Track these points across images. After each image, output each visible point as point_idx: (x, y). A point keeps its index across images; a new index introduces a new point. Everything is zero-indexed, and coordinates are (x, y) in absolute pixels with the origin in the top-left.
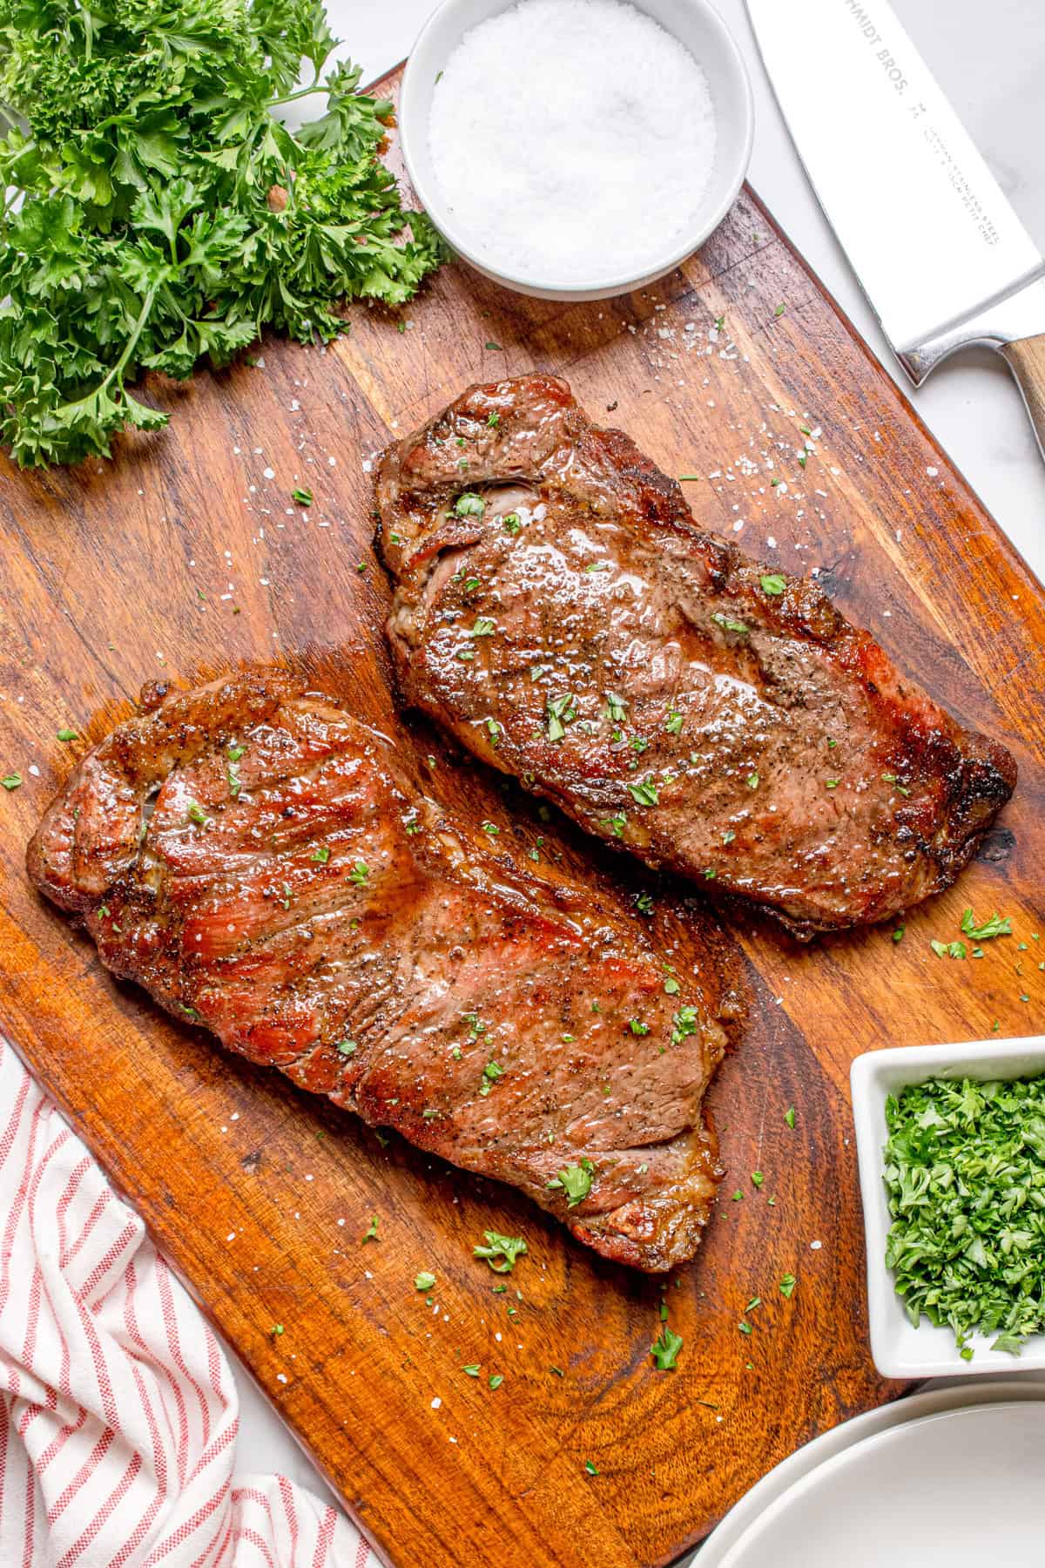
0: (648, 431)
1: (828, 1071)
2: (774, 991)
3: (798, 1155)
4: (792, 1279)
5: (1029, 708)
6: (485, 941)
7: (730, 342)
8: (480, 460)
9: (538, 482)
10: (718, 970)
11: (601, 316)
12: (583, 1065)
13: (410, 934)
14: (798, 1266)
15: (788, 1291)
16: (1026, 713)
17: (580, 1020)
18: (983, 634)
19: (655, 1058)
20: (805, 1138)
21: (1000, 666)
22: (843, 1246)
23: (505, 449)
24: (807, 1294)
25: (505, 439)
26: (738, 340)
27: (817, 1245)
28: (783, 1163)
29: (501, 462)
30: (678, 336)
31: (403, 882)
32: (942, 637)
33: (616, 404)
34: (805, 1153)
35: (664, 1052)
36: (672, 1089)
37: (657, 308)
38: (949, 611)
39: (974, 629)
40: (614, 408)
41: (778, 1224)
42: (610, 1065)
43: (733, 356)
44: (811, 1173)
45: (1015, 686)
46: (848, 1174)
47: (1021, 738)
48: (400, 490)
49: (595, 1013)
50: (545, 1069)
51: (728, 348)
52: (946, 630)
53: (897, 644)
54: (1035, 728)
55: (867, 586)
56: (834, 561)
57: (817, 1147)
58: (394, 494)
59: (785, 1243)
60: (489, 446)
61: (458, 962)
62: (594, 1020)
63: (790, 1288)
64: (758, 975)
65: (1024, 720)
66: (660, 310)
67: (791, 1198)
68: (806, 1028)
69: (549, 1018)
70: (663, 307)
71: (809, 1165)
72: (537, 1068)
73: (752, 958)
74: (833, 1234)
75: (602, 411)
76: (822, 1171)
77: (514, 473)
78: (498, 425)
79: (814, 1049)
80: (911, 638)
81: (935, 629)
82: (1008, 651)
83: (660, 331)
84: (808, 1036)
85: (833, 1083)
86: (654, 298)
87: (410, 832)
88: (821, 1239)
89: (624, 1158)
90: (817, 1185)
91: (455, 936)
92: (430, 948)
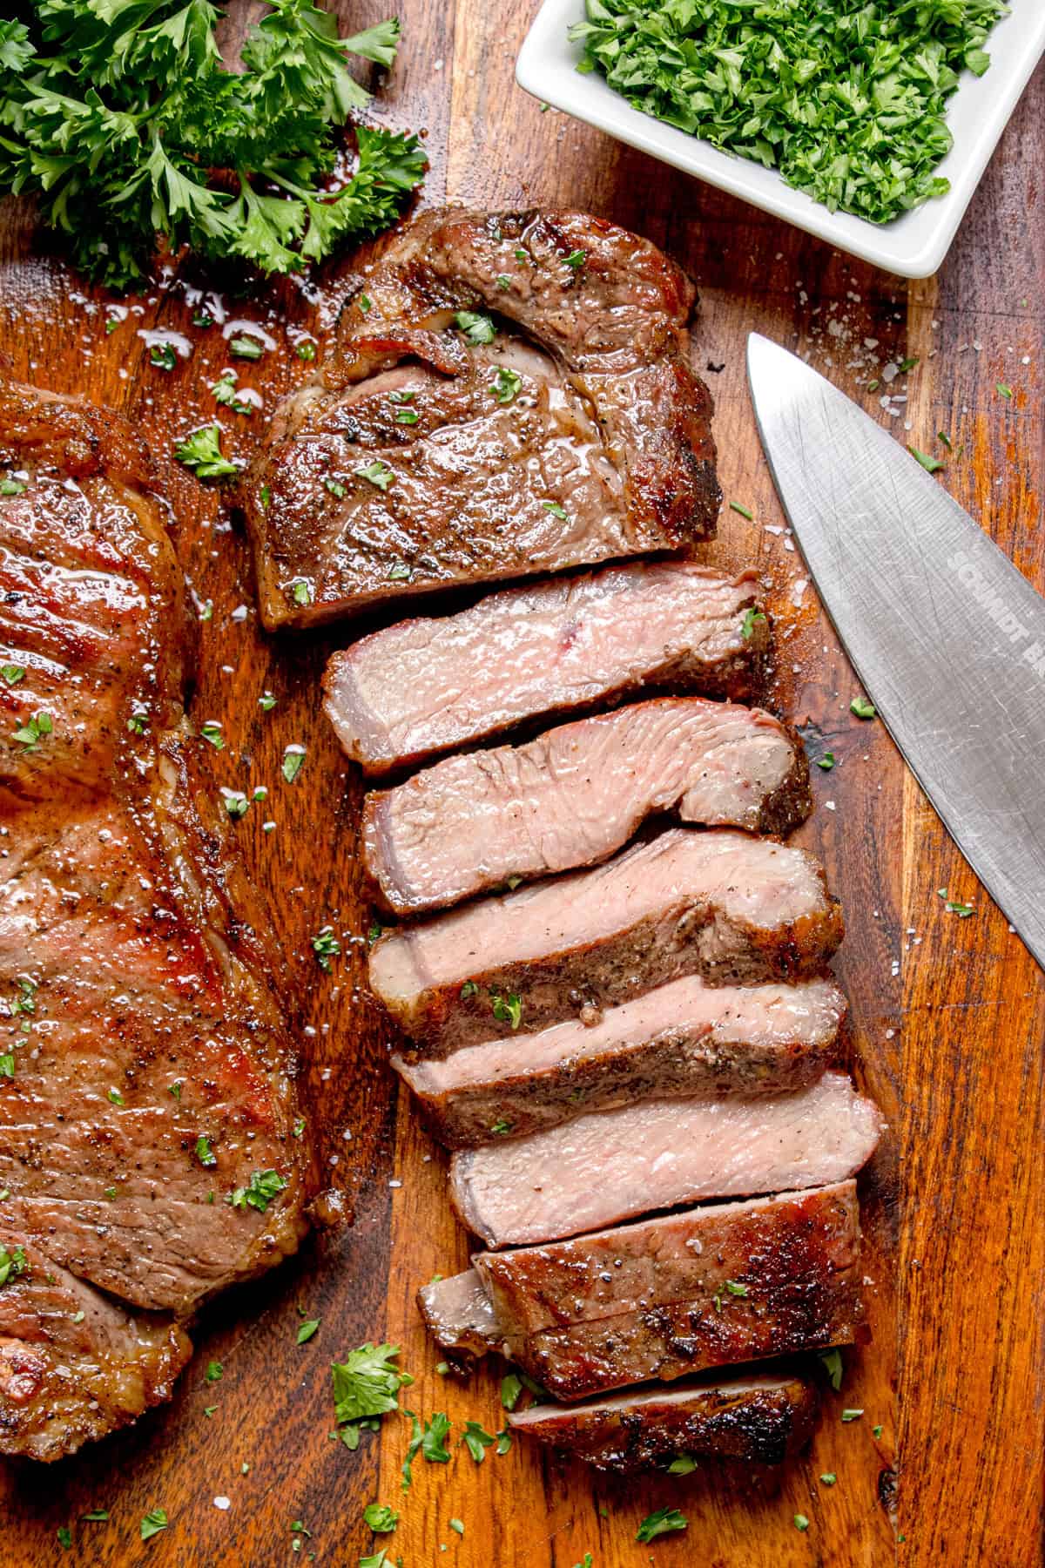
0: (735, 427)
1: (391, 1308)
2: (397, 1166)
3: (282, 1381)
4: (163, 1520)
5: (935, 1063)
6: (115, 915)
7: (904, 393)
8: (527, 293)
9: (573, 371)
10: (352, 1096)
11: (779, 256)
12: (109, 1141)
13: (38, 839)
14: (182, 1511)
15: (149, 1531)
16: (928, 1066)
17: (146, 1089)
18: (946, 937)
19: (196, 1201)
20: (304, 1366)
21: (937, 989)
22: (252, 1527)
23: (565, 303)
24: (168, 1552)
25: (572, 293)
26: (916, 398)
27: (223, 1503)
28: (258, 1376)
29: (548, 313)
30: (849, 344)
31: (81, 776)
32: (896, 906)
33: (723, 366)
34: (291, 1384)
35: (211, 1202)
36: (187, 1252)
37: (850, 294)
38: (926, 881)
39: (939, 924)
40: (718, 371)
41: (197, 1443)
42: (139, 1167)
43: (895, 412)
44: (280, 1412)
45: (938, 1024)
46: (323, 1446)
47: (900, 1090)
48: (415, 256)
49: (170, 1094)
50: (62, 1110)
51: (898, 398)
52: (906, 901)
53: (839, 875)
54: (926, 1090)
55: (852, 784)
56: (835, 727)
57: (310, 1387)
58: (406, 256)
59: (188, 1473)
60: (548, 284)
61: (66, 912)
62: (163, 1101)
63: (153, 1530)
64: (394, 1134)
65: (921, 1072)
66: (851, 301)
67: (234, 1424)
68: (402, 1239)
69: (116, 1058)
70: (857, 299)
71: (285, 1400)
72: (55, 1103)
73: (401, 1109)
74: (252, 1504)
75: (703, 362)
76: (294, 1421)
77: (553, 338)
78: (578, 270)
79: (393, 1271)
80: (858, 880)
81: (895, 889)
82: (960, 979)
83: (833, 322)
84: (396, 1250)
85: (384, 1326)
86: (854, 281)
87: (131, 725)
88: (234, 1500)
89: (68, 1286)
90: (276, 1432)
91: (87, 881)
92: (48, 871)
